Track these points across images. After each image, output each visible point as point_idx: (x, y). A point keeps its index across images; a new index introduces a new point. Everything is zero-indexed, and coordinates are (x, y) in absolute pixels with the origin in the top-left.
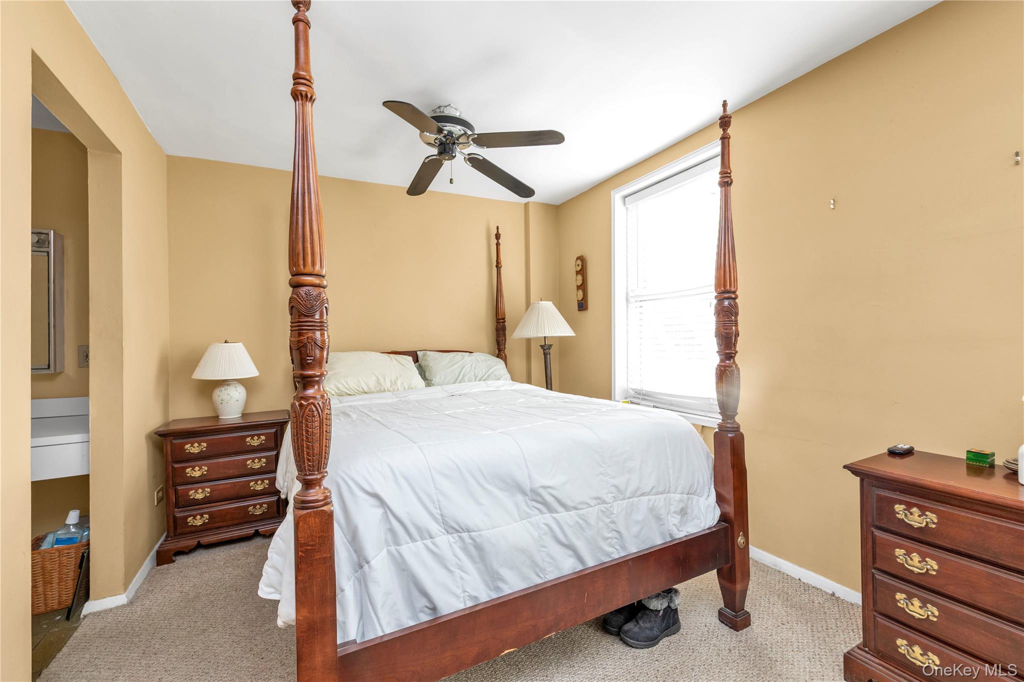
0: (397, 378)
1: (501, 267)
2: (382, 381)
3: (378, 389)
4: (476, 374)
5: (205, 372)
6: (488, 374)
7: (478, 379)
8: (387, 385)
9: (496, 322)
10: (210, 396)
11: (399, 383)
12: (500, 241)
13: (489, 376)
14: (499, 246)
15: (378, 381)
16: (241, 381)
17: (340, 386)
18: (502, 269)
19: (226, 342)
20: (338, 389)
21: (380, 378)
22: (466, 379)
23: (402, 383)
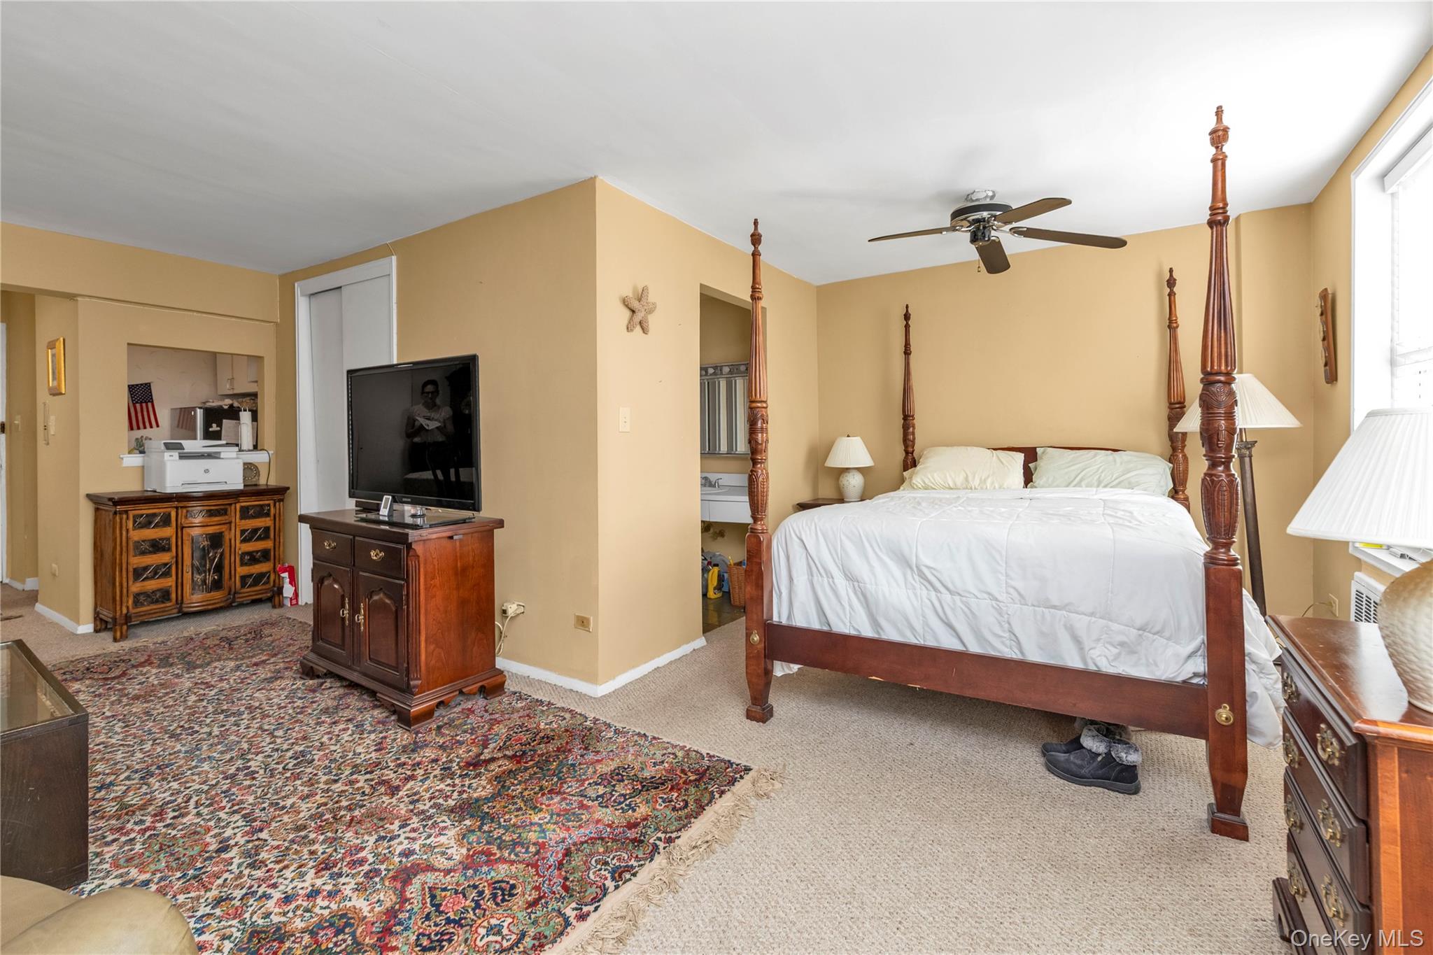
0: (988, 476)
1: (1177, 327)
2: (970, 478)
3: (964, 486)
4: (1101, 478)
5: (835, 461)
6: (1122, 479)
7: (1103, 485)
8: (976, 483)
9: (1169, 408)
10: (838, 479)
11: (989, 481)
12: (1175, 289)
13: (1119, 483)
14: (1172, 298)
15: (967, 479)
16: (858, 469)
17: (927, 481)
18: (1179, 330)
19: (848, 436)
20: (924, 483)
21: (969, 474)
22: (1083, 484)
23: (993, 483)
